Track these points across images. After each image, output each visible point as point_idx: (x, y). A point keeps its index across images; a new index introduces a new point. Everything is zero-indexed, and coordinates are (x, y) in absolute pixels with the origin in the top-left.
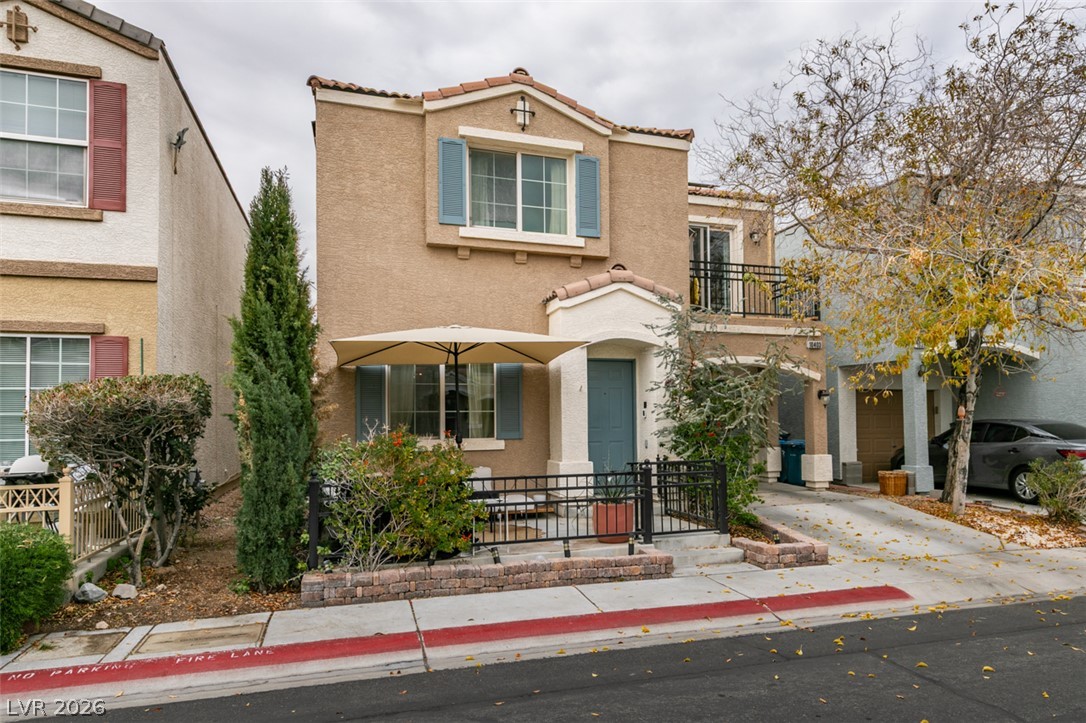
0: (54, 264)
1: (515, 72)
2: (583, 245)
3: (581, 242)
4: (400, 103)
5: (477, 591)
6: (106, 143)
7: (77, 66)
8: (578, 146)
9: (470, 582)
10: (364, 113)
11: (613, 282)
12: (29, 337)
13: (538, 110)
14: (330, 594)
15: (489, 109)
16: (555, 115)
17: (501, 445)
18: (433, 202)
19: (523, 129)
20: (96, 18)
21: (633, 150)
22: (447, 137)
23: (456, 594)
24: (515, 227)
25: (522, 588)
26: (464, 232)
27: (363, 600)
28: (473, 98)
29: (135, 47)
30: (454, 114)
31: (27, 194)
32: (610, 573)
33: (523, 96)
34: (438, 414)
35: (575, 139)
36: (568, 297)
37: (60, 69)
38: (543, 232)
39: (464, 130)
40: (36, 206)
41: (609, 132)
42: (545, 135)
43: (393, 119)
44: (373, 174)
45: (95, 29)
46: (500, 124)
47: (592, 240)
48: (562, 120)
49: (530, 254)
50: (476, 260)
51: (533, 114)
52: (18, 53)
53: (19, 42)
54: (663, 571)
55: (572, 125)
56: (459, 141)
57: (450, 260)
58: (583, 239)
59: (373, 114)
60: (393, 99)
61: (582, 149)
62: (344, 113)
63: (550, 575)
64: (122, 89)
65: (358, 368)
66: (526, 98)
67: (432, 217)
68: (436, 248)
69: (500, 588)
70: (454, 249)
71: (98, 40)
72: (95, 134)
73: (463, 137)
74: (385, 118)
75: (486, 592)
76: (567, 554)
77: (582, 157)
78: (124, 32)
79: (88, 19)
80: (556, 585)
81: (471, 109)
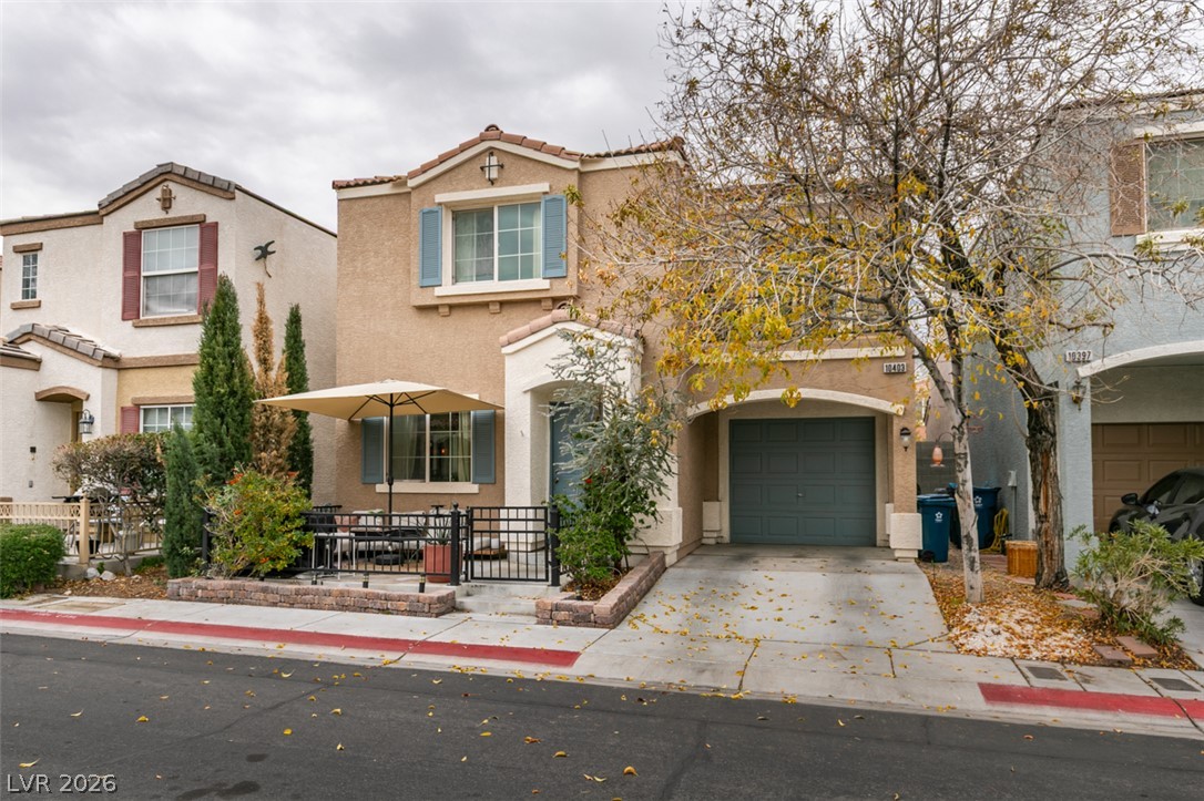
0: (179, 356)
1: (487, 130)
2: (548, 287)
3: (546, 284)
4: (396, 186)
5: (274, 604)
6: (207, 266)
7: (193, 217)
8: (544, 187)
9: (270, 597)
10: (371, 202)
11: (555, 323)
12: (169, 407)
13: (506, 161)
14: (184, 592)
15: (461, 174)
16: (523, 162)
17: (474, 488)
18: (416, 269)
19: (493, 183)
20: (202, 180)
21: (611, 176)
22: (427, 208)
23: (260, 605)
24: (492, 279)
25: (307, 608)
26: (438, 291)
27: (203, 600)
28: (447, 168)
29: (221, 193)
30: (434, 184)
31: (171, 310)
32: (378, 606)
33: (491, 152)
34: (425, 459)
35: (542, 180)
36: (510, 343)
37: (184, 221)
38: (517, 278)
39: (440, 198)
40: (173, 318)
41: (577, 165)
42: (513, 184)
43: (392, 200)
44: (376, 253)
45: (202, 187)
46: (472, 184)
47: (559, 280)
48: (530, 165)
49: (502, 303)
50: (457, 315)
51: (502, 166)
52: (167, 216)
53: (166, 208)
54: (426, 610)
55: (540, 167)
56: (435, 208)
57: (434, 317)
58: (548, 281)
59: (377, 201)
60: (390, 184)
61: (547, 189)
62: (357, 206)
63: (329, 600)
64: (216, 225)
65: (363, 420)
66: (495, 152)
67: (415, 282)
68: (422, 309)
69: (292, 605)
70: (435, 308)
71: (205, 195)
72: (201, 262)
73: (440, 204)
74: (386, 202)
75: (281, 606)
76: (366, 585)
77: (548, 197)
78: (216, 185)
79: (198, 181)
80: (333, 609)
81: (447, 176)
